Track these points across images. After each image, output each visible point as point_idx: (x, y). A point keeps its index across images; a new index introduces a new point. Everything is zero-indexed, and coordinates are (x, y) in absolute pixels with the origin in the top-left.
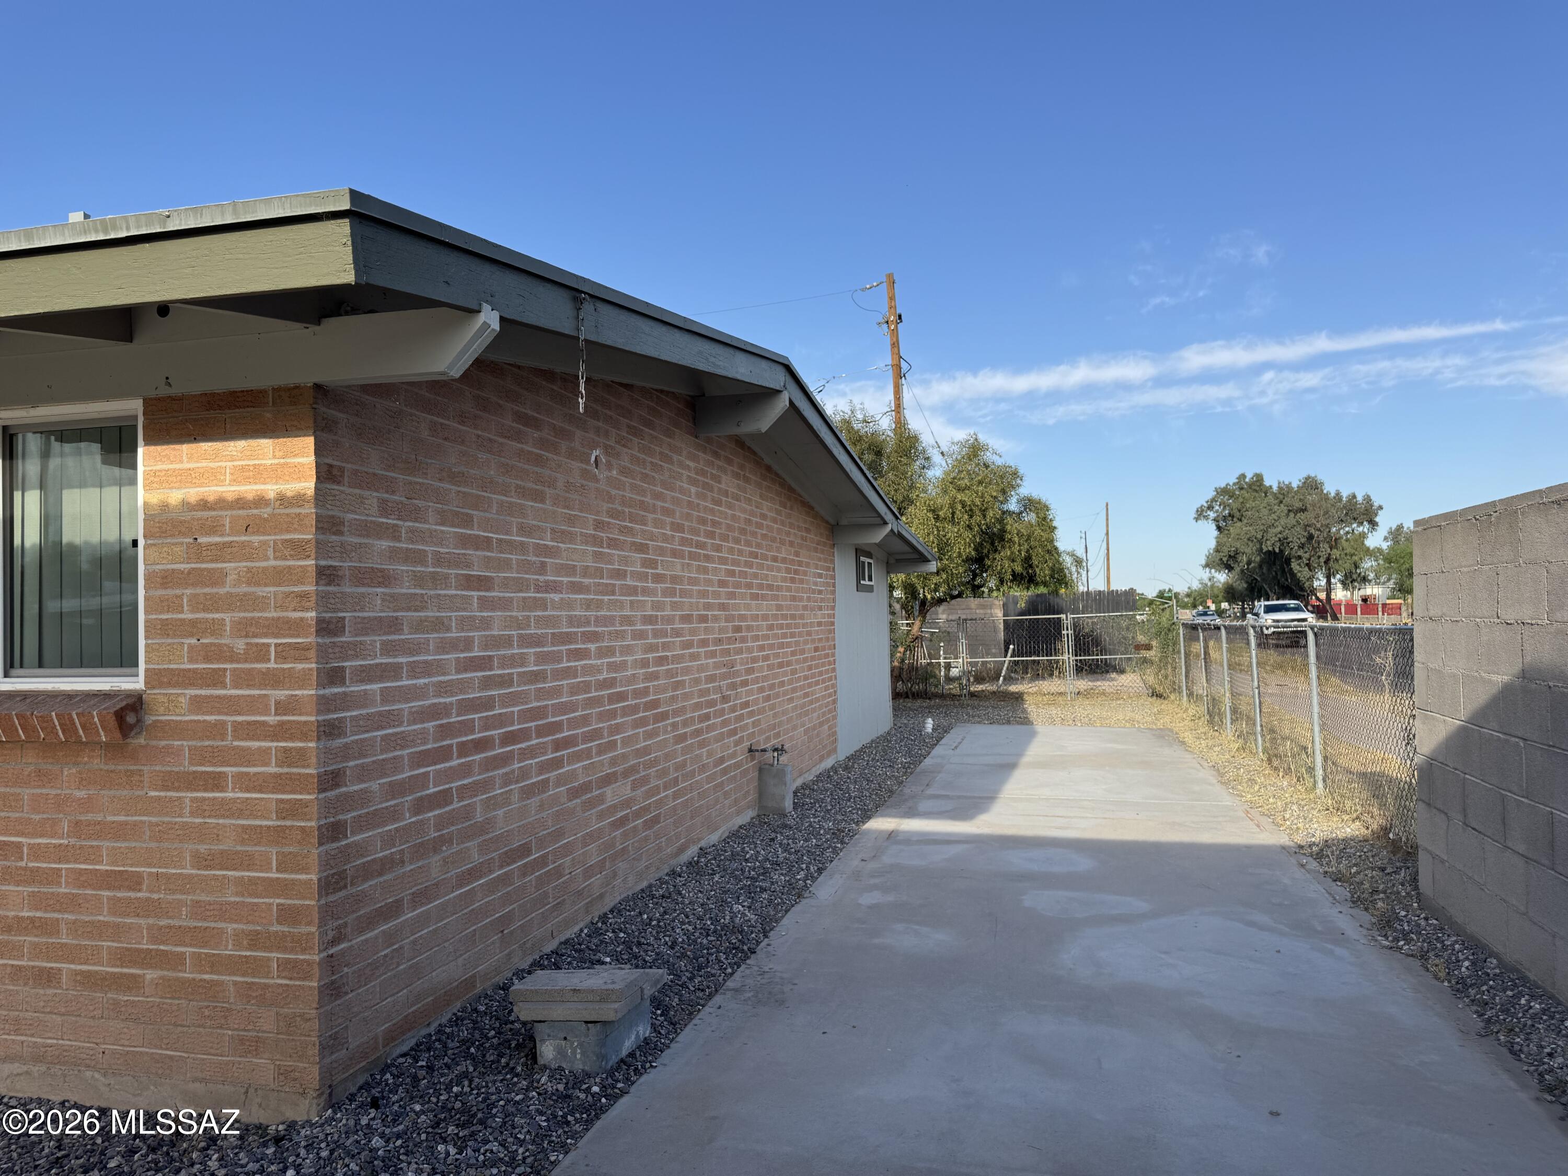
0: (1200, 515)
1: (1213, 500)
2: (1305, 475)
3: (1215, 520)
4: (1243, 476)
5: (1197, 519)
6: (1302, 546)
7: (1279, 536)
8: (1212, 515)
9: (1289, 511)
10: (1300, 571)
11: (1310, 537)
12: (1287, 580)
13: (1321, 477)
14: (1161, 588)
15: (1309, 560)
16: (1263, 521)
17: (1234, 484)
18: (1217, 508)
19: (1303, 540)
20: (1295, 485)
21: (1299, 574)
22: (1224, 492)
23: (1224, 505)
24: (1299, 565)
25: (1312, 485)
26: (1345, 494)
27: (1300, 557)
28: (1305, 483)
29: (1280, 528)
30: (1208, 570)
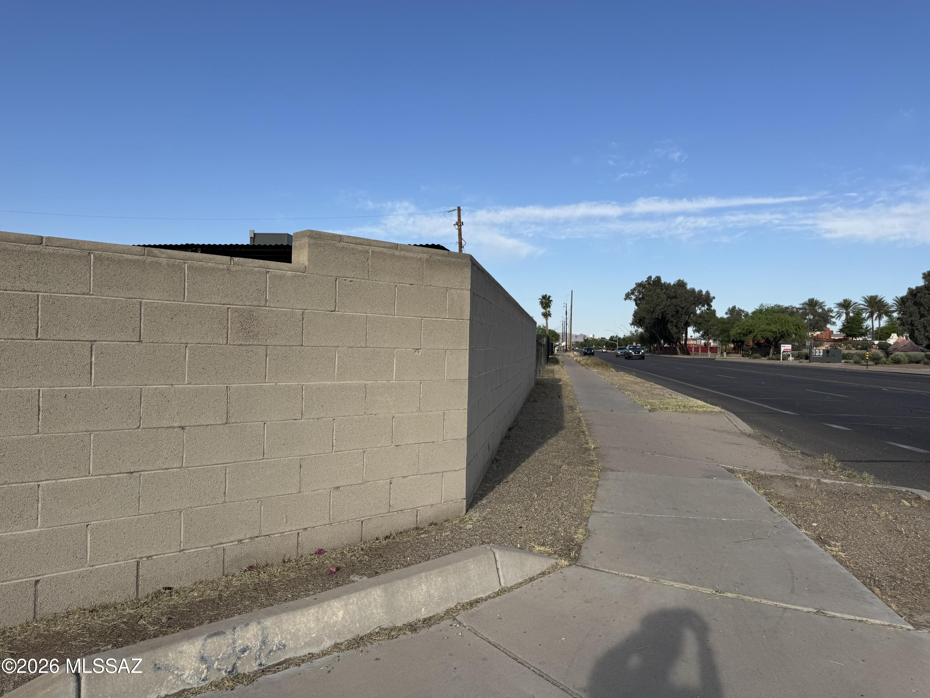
0: (627, 297)
1: (634, 289)
2: (678, 279)
3: (635, 300)
4: (650, 277)
5: (625, 299)
6: (672, 316)
7: (662, 310)
8: (633, 297)
9: (668, 297)
10: (671, 329)
11: (677, 312)
12: (666, 333)
13: (686, 281)
14: (612, 335)
15: (677, 323)
16: (654, 302)
17: (646, 281)
18: (636, 294)
19: (674, 313)
20: (672, 284)
21: (671, 331)
22: (639, 285)
23: (639, 292)
24: (672, 325)
25: (681, 284)
26: (697, 290)
27: (672, 322)
28: (677, 283)
29: (662, 306)
30: (633, 326)
